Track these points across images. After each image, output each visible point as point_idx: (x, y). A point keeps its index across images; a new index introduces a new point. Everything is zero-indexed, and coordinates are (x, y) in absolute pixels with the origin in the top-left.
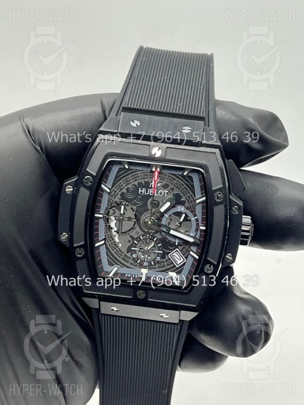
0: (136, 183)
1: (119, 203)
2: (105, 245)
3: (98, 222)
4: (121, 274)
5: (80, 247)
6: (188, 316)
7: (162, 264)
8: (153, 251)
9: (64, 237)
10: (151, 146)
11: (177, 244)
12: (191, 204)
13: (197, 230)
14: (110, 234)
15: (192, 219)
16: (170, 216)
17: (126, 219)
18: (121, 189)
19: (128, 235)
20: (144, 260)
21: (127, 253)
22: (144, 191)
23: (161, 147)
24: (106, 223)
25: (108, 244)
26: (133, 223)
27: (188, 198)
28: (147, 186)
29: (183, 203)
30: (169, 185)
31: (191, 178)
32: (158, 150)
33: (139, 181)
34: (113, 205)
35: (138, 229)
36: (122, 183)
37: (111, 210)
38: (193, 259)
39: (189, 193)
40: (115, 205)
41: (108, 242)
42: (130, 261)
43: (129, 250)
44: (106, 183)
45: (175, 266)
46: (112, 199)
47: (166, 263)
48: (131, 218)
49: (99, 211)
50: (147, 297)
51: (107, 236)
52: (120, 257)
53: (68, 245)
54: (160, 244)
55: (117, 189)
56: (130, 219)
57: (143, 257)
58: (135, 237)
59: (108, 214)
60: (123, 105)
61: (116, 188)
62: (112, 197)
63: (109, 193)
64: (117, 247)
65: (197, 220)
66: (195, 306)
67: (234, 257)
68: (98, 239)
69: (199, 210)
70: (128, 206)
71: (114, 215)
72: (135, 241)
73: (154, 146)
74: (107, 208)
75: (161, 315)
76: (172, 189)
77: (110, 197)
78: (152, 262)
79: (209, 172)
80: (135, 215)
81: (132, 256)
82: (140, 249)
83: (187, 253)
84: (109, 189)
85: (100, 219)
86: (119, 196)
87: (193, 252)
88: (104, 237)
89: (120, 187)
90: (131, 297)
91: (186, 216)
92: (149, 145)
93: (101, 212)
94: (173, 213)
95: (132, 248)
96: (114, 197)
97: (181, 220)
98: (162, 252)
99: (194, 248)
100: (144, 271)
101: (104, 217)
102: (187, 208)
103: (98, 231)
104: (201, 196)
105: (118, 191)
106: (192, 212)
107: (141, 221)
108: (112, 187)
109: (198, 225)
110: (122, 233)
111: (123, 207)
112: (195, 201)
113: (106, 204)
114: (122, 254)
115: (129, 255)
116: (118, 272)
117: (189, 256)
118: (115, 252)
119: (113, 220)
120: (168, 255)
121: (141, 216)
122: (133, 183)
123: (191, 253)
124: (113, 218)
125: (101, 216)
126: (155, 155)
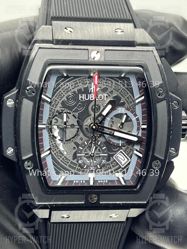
0: (76, 90)
1: (61, 111)
2: (50, 155)
3: (42, 133)
4: (69, 181)
5: (28, 160)
6: (134, 213)
7: (107, 166)
8: (97, 155)
9: (10, 151)
10: (89, 51)
11: (120, 145)
12: (130, 105)
13: (138, 129)
14: (55, 143)
15: (133, 119)
16: (112, 118)
17: (69, 127)
18: (62, 98)
19: (73, 143)
20: (89, 165)
21: (73, 160)
22: (84, 97)
23: (99, 50)
24: (49, 133)
25: (53, 153)
26: (76, 129)
27: (127, 100)
28: (87, 91)
29: (123, 105)
30: (108, 88)
31: (128, 79)
32: (97, 54)
33: (78, 88)
34: (55, 114)
35: (81, 135)
36: (62, 92)
37: (53, 120)
38: (136, 158)
39: (128, 94)
40: (57, 114)
41: (53, 151)
42: (77, 167)
43: (75, 156)
44: (46, 92)
45: (120, 167)
46: (54, 108)
47: (111, 166)
48: (75, 126)
49: (42, 122)
50: (98, 200)
51: (52, 146)
52: (67, 165)
53: (14, 159)
54: (105, 147)
55: (58, 98)
56: (73, 126)
57: (89, 162)
58: (80, 143)
59: (51, 123)
60: (52, 15)
61: (56, 97)
62: (53, 106)
63: (50, 103)
64: (63, 155)
65: (138, 119)
66: (145, 202)
67: (177, 150)
68: (44, 150)
69: (139, 109)
70: (70, 113)
71: (57, 124)
72: (80, 148)
73: (93, 50)
74: (49, 118)
75: (110, 216)
76: (112, 92)
77: (51, 107)
78: (98, 166)
79: (149, 70)
80: (78, 122)
81: (78, 162)
82: (86, 154)
83: (131, 153)
84: (50, 98)
85: (43, 130)
86: (60, 105)
87: (137, 150)
88: (49, 147)
89: (60, 95)
90: (83, 203)
91: (128, 117)
92: (87, 49)
93: (43, 123)
94: (114, 116)
95: (78, 155)
96: (55, 106)
97: (123, 121)
98: (107, 155)
99: (137, 147)
100: (91, 176)
101: (47, 127)
102: (128, 109)
103: (43, 142)
104: (139, 96)
105: (58, 100)
106: (132, 112)
107: (84, 127)
108: (53, 96)
109: (139, 124)
110: (66, 141)
111: (65, 115)
112: (134, 101)
113: (48, 114)
114: (68, 161)
115: (75, 161)
116: (66, 180)
117: (133, 155)
118: (61, 161)
119: (56, 129)
120: (112, 157)
121: (83, 122)
122: (72, 91)
123: (135, 152)
124: (55, 127)
125: (44, 126)
126: (94, 59)
